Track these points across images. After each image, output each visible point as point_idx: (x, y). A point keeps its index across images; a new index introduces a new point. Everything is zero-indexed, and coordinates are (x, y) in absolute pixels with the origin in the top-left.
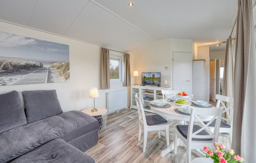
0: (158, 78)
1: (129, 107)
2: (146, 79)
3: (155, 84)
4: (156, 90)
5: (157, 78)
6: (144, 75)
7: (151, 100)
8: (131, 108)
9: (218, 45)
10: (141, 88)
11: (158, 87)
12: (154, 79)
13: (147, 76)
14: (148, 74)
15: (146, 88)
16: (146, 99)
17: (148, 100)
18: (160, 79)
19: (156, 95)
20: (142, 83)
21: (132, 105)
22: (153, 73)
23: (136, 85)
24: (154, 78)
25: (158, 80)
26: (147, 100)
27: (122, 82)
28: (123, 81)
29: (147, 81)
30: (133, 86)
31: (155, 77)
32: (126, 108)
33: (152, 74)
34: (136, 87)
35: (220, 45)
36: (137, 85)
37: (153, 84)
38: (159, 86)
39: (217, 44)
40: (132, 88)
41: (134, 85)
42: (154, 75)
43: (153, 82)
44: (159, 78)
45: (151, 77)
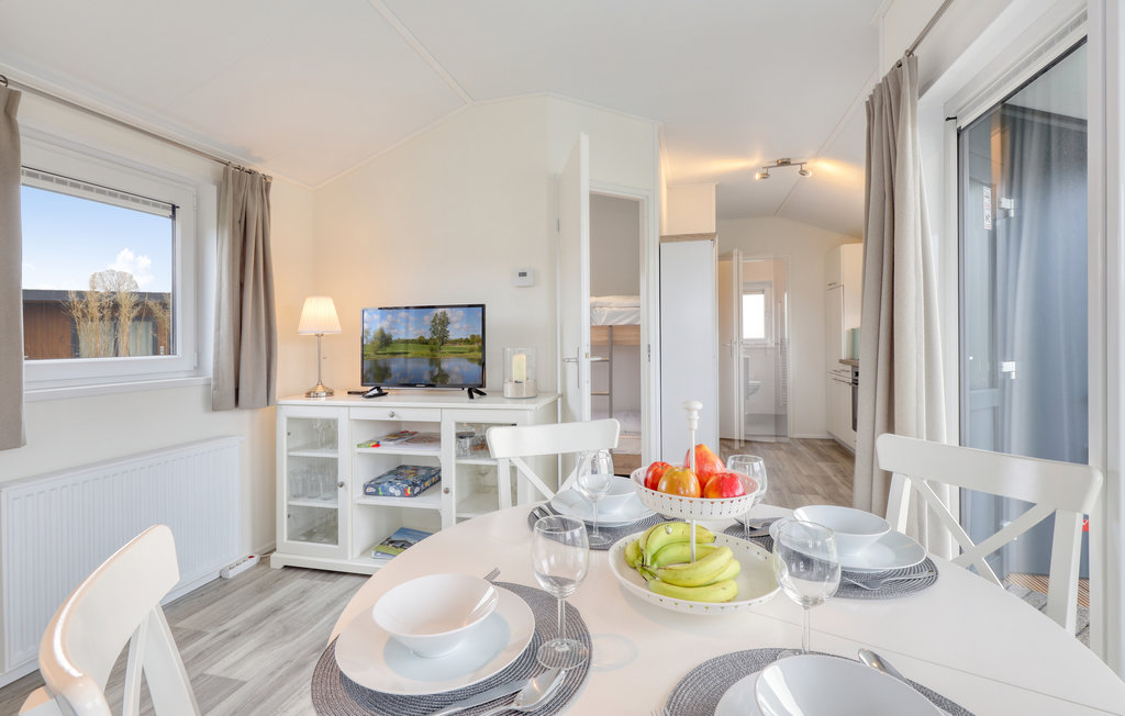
0: (467, 341)
1: (264, 559)
2: (389, 350)
3: (453, 379)
4: (459, 424)
5: (461, 341)
6: (380, 321)
7: (419, 493)
8: (278, 560)
9: (757, 176)
10: (354, 415)
11: (471, 397)
12: (445, 349)
13: (399, 333)
14: (403, 314)
15: (389, 411)
16: (392, 490)
17: (404, 494)
18: (483, 349)
19: (458, 456)
20: (364, 381)
21: (291, 537)
22: (434, 311)
23: (317, 396)
24: (443, 340)
25: (472, 355)
26: (398, 492)
27: (201, 380)
28: (210, 372)
29: (396, 365)
30: (292, 406)
31: (453, 333)
32: (232, 574)
33: (428, 317)
34: (319, 409)
35: (765, 176)
36: (330, 394)
38: (476, 389)
39: (751, 170)
40: (291, 420)
41: (308, 395)
42: (442, 324)
43: (439, 365)
44: (473, 340)
45: (427, 338)
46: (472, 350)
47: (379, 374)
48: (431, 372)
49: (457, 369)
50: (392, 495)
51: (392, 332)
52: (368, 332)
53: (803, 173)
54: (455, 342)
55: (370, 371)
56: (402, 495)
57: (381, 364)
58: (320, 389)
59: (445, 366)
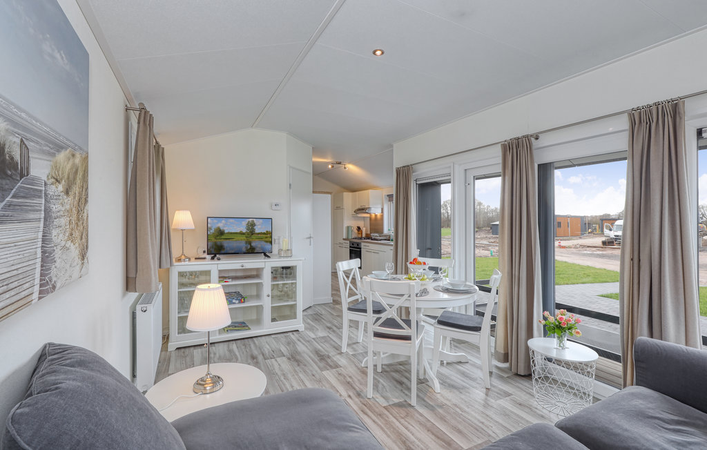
0: (264, 233)
2: (223, 237)
4: (272, 268)
5: (261, 233)
6: (217, 223)
9: (330, 166)
12: (253, 237)
13: (229, 228)
14: (230, 221)
15: (241, 264)
16: (234, 301)
18: (271, 237)
21: (179, 333)
22: (248, 220)
24: (252, 232)
25: (267, 239)
26: (237, 301)
31: (257, 230)
33: (244, 223)
35: (333, 167)
37: (251, 251)
38: (267, 254)
39: (328, 163)
40: (179, 273)
42: (252, 225)
44: (267, 233)
45: (244, 231)
46: (266, 238)
47: (217, 249)
48: (246, 247)
49: (259, 246)
50: (234, 303)
51: (225, 229)
52: (210, 228)
53: (345, 168)
54: (259, 234)
55: (212, 247)
56: (239, 303)
57: (219, 244)
58: (183, 257)
59: (253, 244)
